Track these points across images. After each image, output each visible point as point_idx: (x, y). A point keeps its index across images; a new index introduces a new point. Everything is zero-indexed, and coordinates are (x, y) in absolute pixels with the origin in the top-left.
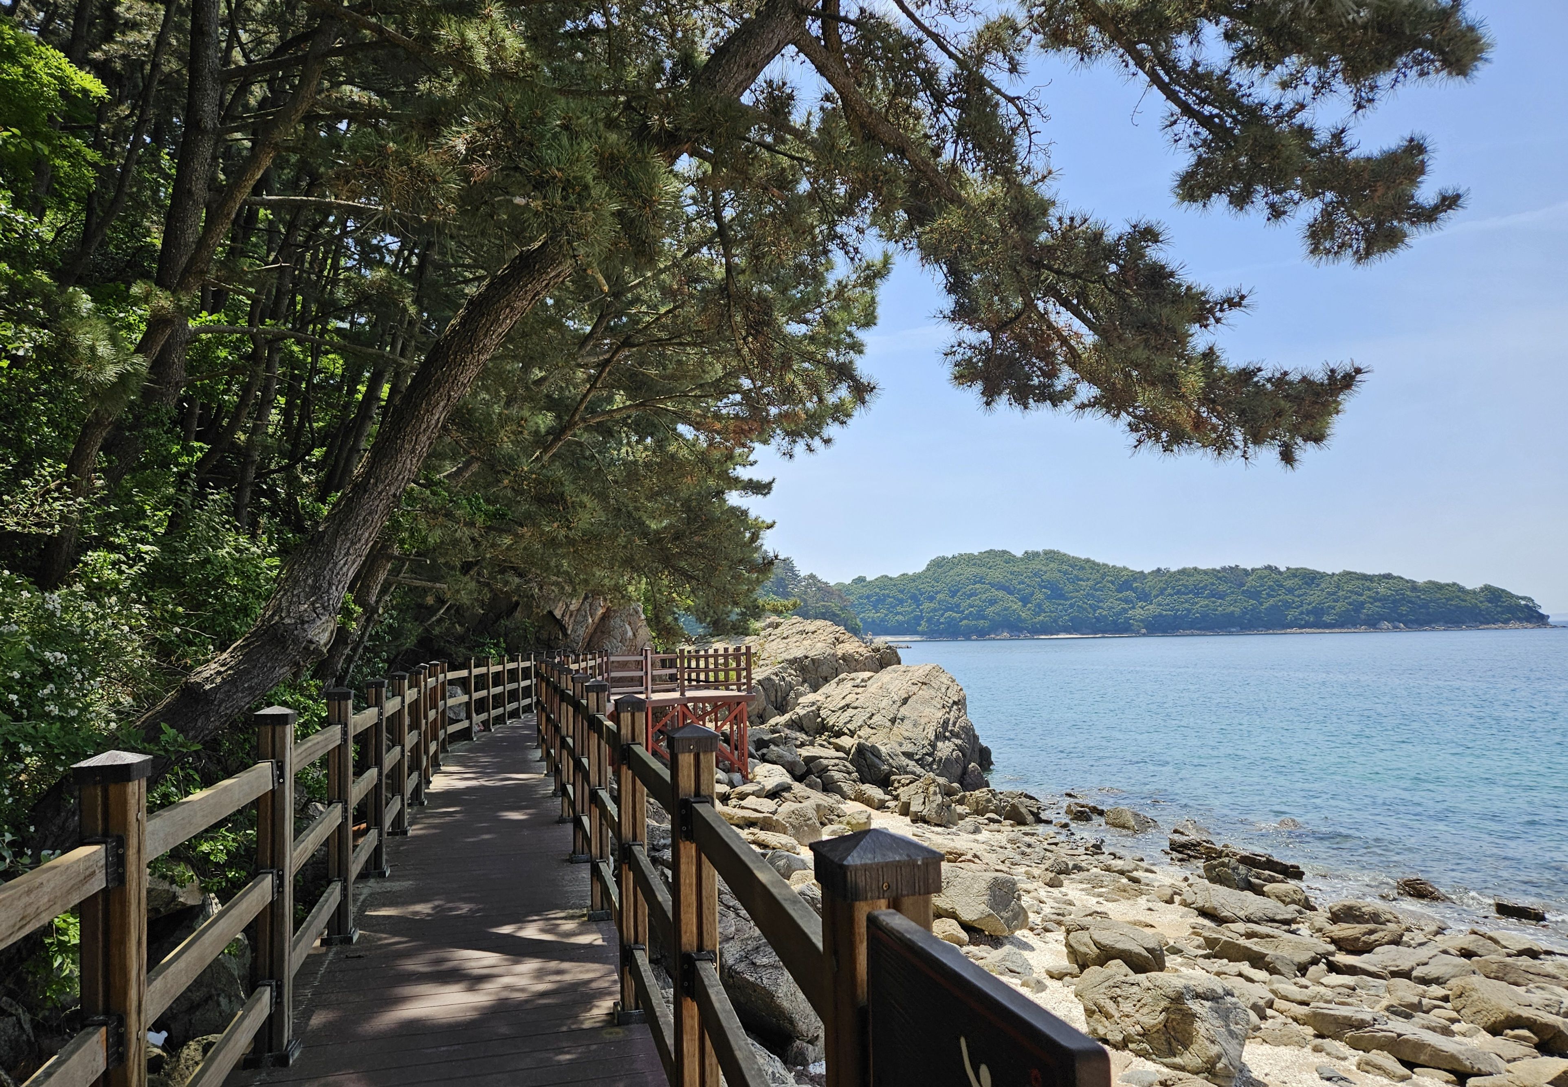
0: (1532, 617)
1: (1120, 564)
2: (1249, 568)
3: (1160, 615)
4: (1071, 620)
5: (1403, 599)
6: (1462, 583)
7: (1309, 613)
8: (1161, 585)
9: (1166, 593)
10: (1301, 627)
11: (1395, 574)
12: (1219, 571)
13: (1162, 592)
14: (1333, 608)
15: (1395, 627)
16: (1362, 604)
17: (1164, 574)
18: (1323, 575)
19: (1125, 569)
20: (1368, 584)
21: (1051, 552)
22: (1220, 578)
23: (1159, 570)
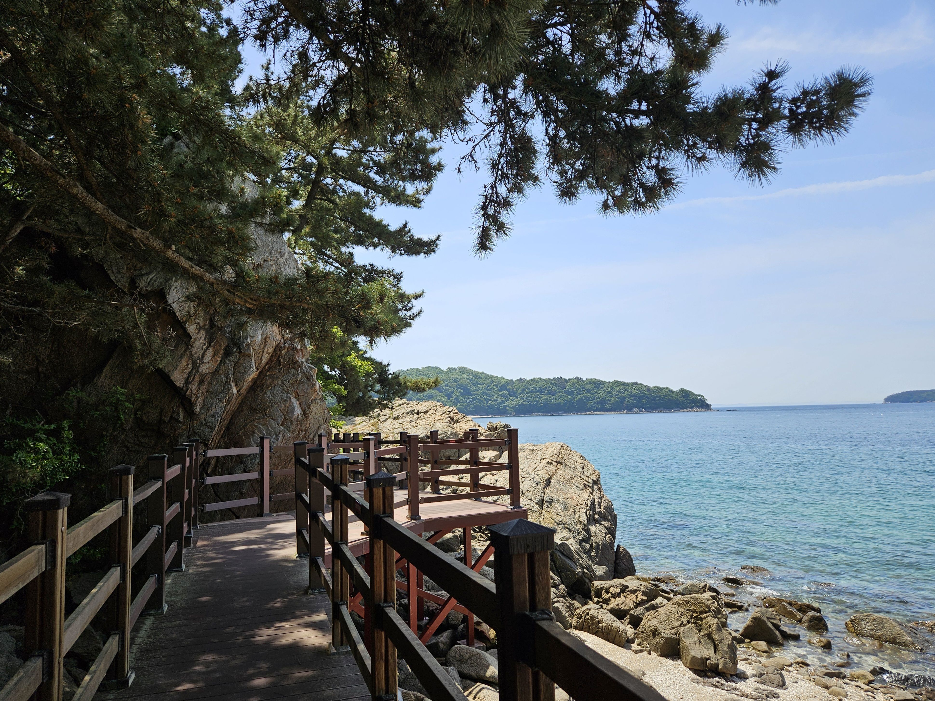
0: (703, 405)
1: (500, 376)
2: (567, 378)
3: (522, 404)
4: (475, 407)
5: (644, 396)
6: (671, 388)
7: (598, 403)
8: (523, 387)
9: (526, 392)
10: (595, 411)
11: (639, 382)
12: (552, 380)
13: (523, 390)
14: (610, 400)
15: (641, 411)
16: (625, 398)
17: (523, 382)
18: (604, 383)
19: (502, 378)
20: (626, 387)
21: (463, 368)
22: (553, 384)
23: (521, 379)
